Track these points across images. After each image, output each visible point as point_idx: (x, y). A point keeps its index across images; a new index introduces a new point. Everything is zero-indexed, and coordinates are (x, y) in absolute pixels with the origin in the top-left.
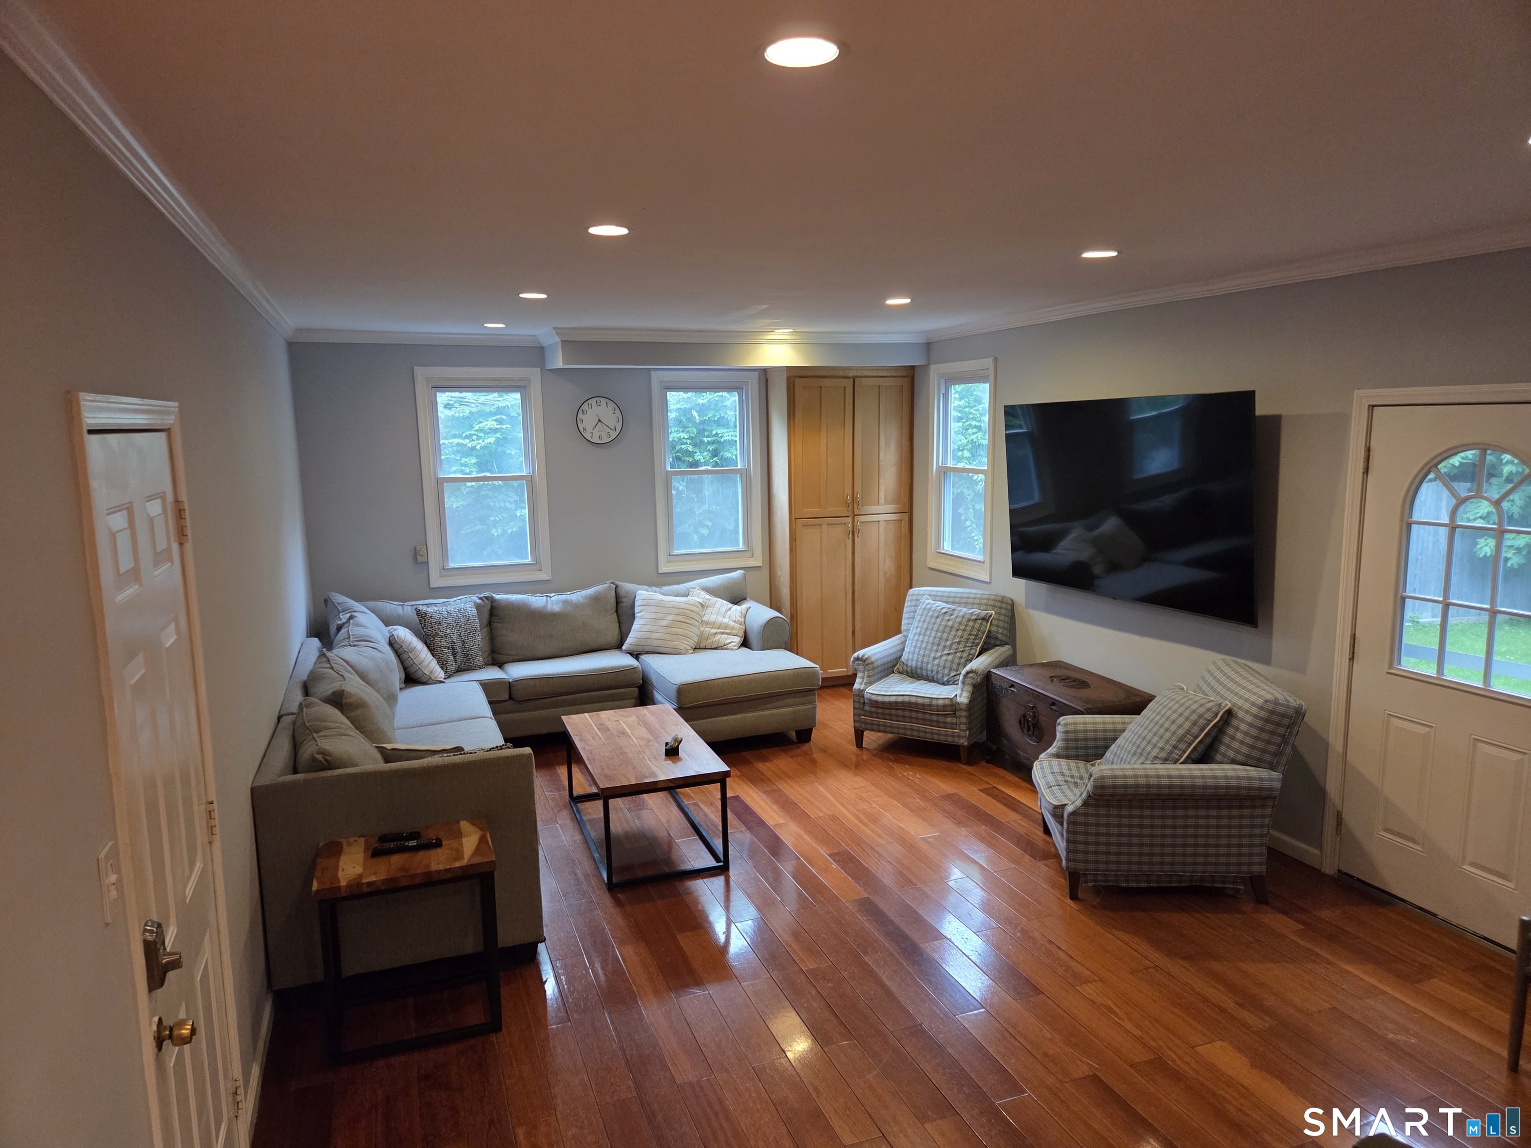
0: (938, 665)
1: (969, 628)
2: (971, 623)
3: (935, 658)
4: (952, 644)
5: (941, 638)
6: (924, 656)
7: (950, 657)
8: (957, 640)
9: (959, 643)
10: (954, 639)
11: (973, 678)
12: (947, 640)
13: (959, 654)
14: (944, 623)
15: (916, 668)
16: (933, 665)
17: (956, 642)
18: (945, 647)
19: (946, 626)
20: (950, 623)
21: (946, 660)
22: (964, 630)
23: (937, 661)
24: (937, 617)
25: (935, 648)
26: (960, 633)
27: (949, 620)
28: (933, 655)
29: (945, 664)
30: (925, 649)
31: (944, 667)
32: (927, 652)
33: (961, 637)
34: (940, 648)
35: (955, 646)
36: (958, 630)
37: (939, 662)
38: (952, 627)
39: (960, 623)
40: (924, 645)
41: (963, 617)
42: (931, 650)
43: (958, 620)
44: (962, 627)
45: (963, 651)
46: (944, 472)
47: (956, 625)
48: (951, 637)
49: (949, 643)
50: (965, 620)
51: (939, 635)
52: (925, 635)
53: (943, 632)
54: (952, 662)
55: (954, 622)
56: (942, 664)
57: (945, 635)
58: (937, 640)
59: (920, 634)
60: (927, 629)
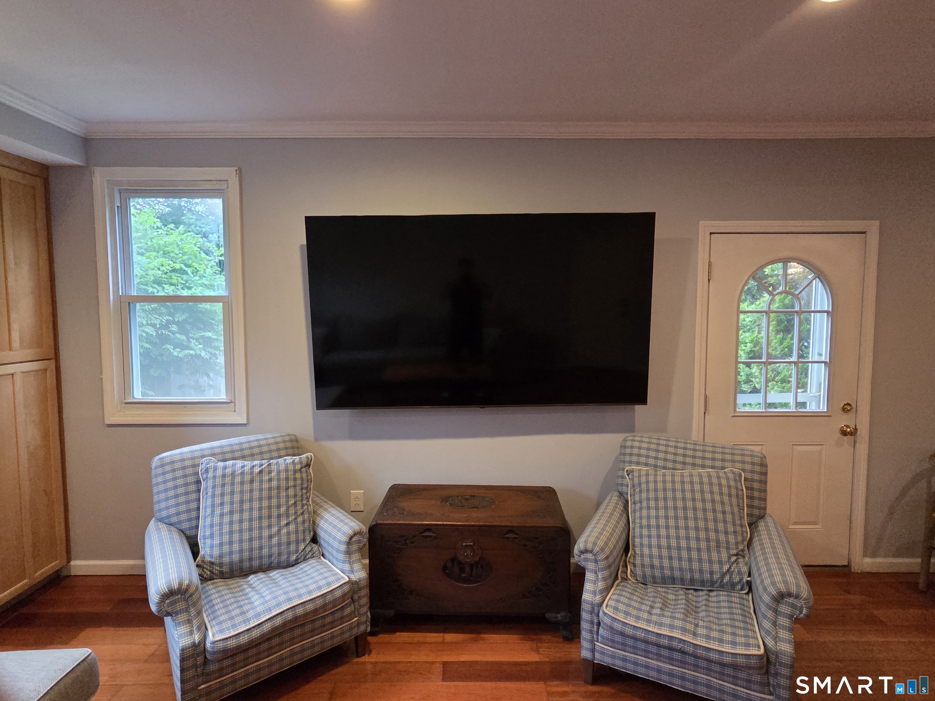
0: (279, 545)
1: (299, 482)
2: (298, 475)
3: (270, 537)
4: (288, 509)
5: (270, 507)
6: (251, 540)
7: (292, 527)
8: (292, 502)
9: (295, 504)
10: (287, 501)
11: (359, 542)
12: (279, 507)
13: (300, 519)
14: (265, 486)
15: (241, 561)
16: (270, 547)
17: (292, 505)
18: (279, 516)
19: (270, 489)
20: (274, 483)
21: (288, 533)
22: (295, 486)
23: (275, 540)
24: (252, 481)
25: (265, 523)
26: (291, 492)
27: (270, 480)
28: (266, 533)
29: (289, 538)
30: (251, 529)
31: (289, 543)
32: (256, 533)
33: (295, 496)
34: (274, 520)
35: (292, 511)
36: (287, 488)
37: (279, 540)
38: (278, 488)
39: (287, 479)
40: (246, 525)
41: (287, 471)
42: (260, 528)
43: (283, 475)
44: (291, 483)
45: (303, 513)
46: (129, 303)
47: (283, 484)
48: (283, 501)
49: (283, 509)
50: (291, 473)
51: (265, 503)
52: (241, 511)
53: (270, 498)
54: (297, 532)
55: (279, 480)
56: (284, 539)
57: (274, 502)
58: (265, 512)
59: (231, 513)
60: (242, 502)
